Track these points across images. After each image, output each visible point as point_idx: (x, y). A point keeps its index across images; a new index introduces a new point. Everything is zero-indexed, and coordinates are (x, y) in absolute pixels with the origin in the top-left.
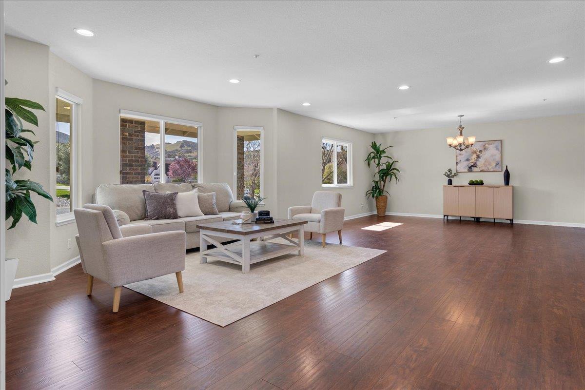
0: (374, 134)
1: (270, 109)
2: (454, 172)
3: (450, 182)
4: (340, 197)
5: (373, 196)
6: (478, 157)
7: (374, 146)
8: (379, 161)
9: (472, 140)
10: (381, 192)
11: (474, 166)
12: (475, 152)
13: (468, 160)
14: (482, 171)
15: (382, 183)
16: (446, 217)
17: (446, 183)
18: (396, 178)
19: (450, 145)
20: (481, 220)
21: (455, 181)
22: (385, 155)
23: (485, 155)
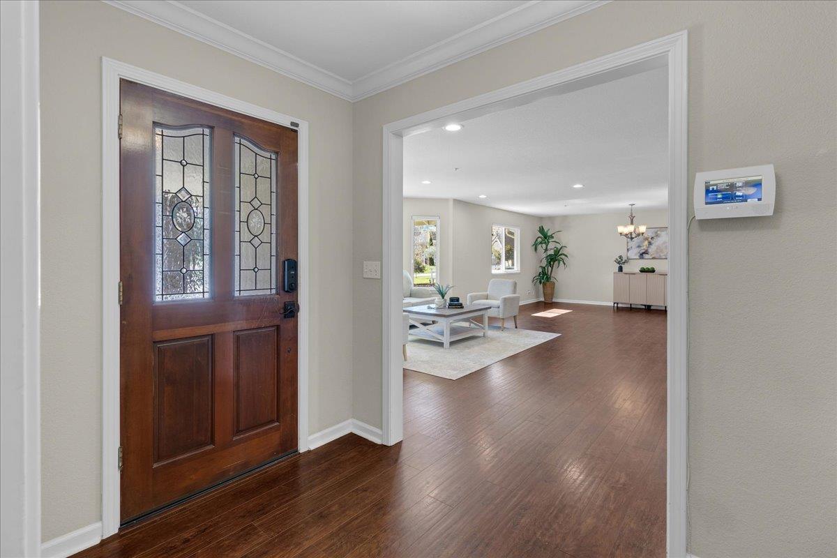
0: (540, 218)
1: (446, 200)
2: (624, 258)
3: (621, 269)
4: (515, 285)
5: (540, 282)
6: (650, 243)
7: (541, 230)
8: (547, 246)
9: (642, 229)
10: (548, 279)
11: (646, 252)
12: (647, 239)
13: (639, 247)
14: (654, 258)
15: (550, 268)
16: (616, 305)
17: (617, 270)
18: (565, 264)
19: (621, 234)
20: (652, 308)
21: (626, 268)
22: (553, 240)
23: (658, 242)
